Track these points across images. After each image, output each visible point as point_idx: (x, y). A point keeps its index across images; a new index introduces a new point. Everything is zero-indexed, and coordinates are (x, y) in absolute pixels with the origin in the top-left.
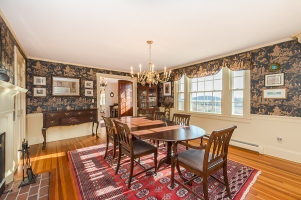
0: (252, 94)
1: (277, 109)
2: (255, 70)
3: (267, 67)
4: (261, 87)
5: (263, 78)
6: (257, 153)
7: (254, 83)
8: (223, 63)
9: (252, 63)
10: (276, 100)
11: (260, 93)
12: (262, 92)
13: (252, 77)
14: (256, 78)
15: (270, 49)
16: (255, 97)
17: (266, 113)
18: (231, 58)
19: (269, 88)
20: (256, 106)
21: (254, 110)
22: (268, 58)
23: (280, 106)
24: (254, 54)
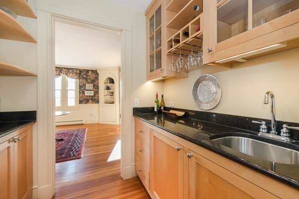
0: (80, 93)
1: (90, 101)
2: (81, 80)
3: (86, 79)
4: (84, 90)
5: (85, 85)
6: (83, 124)
7: (80, 87)
8: (63, 72)
9: (80, 76)
10: (90, 96)
11: (84, 93)
12: (84, 92)
13: (80, 83)
14: (82, 85)
15: (87, 71)
16: (81, 94)
17: (86, 103)
18: (68, 69)
19: (87, 90)
20: (81, 99)
21: (81, 102)
22: (87, 75)
23: (92, 99)
24: (81, 71)
